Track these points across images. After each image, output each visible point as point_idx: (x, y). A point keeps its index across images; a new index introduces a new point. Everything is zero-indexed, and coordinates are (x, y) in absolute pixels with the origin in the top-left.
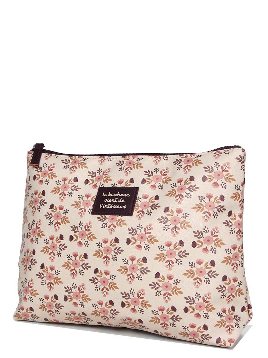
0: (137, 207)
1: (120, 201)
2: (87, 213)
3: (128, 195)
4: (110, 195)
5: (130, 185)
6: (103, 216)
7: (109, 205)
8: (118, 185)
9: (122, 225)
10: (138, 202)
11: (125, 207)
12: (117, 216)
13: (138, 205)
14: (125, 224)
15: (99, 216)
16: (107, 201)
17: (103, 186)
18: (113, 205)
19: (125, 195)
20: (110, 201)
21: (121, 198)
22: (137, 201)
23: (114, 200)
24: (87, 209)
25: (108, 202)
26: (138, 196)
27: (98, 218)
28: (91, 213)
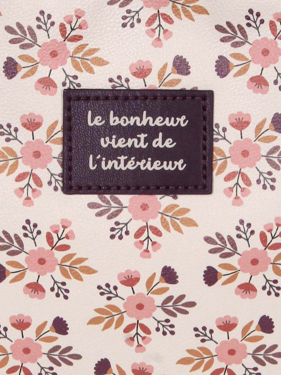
0: (220, 163)
1: (158, 143)
2: (46, 190)
3: (182, 121)
4: (114, 121)
5: (179, 81)
6: (108, 197)
7: (122, 158)
8: (136, 84)
9: (183, 227)
10: (220, 141)
11: (180, 165)
12: (159, 196)
13: (221, 152)
14: (191, 223)
15: (94, 198)
16: (110, 145)
17: (79, 85)
18: (139, 159)
19: (170, 123)
20: (121, 143)
21: (161, 134)
22: (217, 140)
23: (136, 140)
24: (44, 176)
25: (115, 146)
26: (215, 122)
27: (92, 206)
28: (59, 188)
